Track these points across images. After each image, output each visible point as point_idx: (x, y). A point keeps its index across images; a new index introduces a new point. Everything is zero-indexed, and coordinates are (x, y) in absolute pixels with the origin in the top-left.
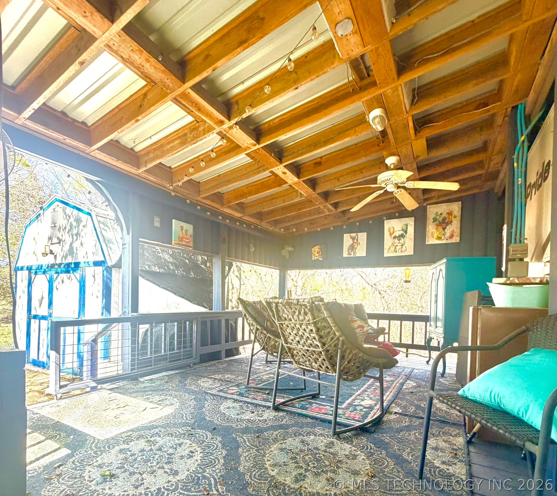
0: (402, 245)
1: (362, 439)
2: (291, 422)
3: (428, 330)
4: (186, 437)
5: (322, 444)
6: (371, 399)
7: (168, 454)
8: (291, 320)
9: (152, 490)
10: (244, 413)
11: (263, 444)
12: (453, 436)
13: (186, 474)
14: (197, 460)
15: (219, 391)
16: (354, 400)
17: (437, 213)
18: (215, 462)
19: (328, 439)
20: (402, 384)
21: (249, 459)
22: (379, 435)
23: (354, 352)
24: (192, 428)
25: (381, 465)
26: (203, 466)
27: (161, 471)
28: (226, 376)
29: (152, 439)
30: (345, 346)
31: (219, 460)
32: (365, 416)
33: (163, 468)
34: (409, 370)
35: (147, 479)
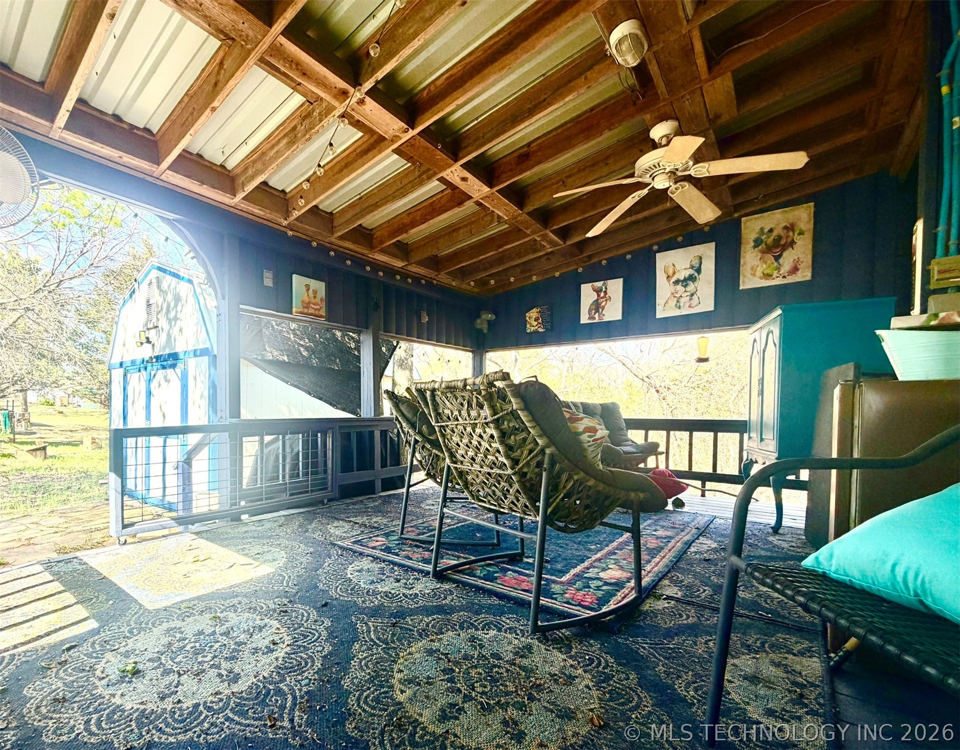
0: (692, 295)
1: (591, 645)
2: (460, 601)
3: (745, 447)
4: (276, 615)
5: (510, 648)
6: (621, 568)
7: (236, 643)
8: (457, 420)
9: (185, 706)
10: (384, 580)
11: (399, 640)
12: (794, 655)
13: (249, 683)
14: (277, 659)
15: (354, 543)
16: (588, 569)
17: (762, 229)
18: (306, 663)
19: (523, 639)
20: (689, 544)
21: (366, 665)
22: (627, 639)
23: (576, 477)
24: (290, 602)
25: (623, 704)
26: (283, 670)
27: (213, 672)
28: (375, 520)
29: (221, 615)
30: (558, 466)
31: (313, 662)
32: (603, 601)
33: (218, 667)
34: (706, 519)
35: (185, 686)
